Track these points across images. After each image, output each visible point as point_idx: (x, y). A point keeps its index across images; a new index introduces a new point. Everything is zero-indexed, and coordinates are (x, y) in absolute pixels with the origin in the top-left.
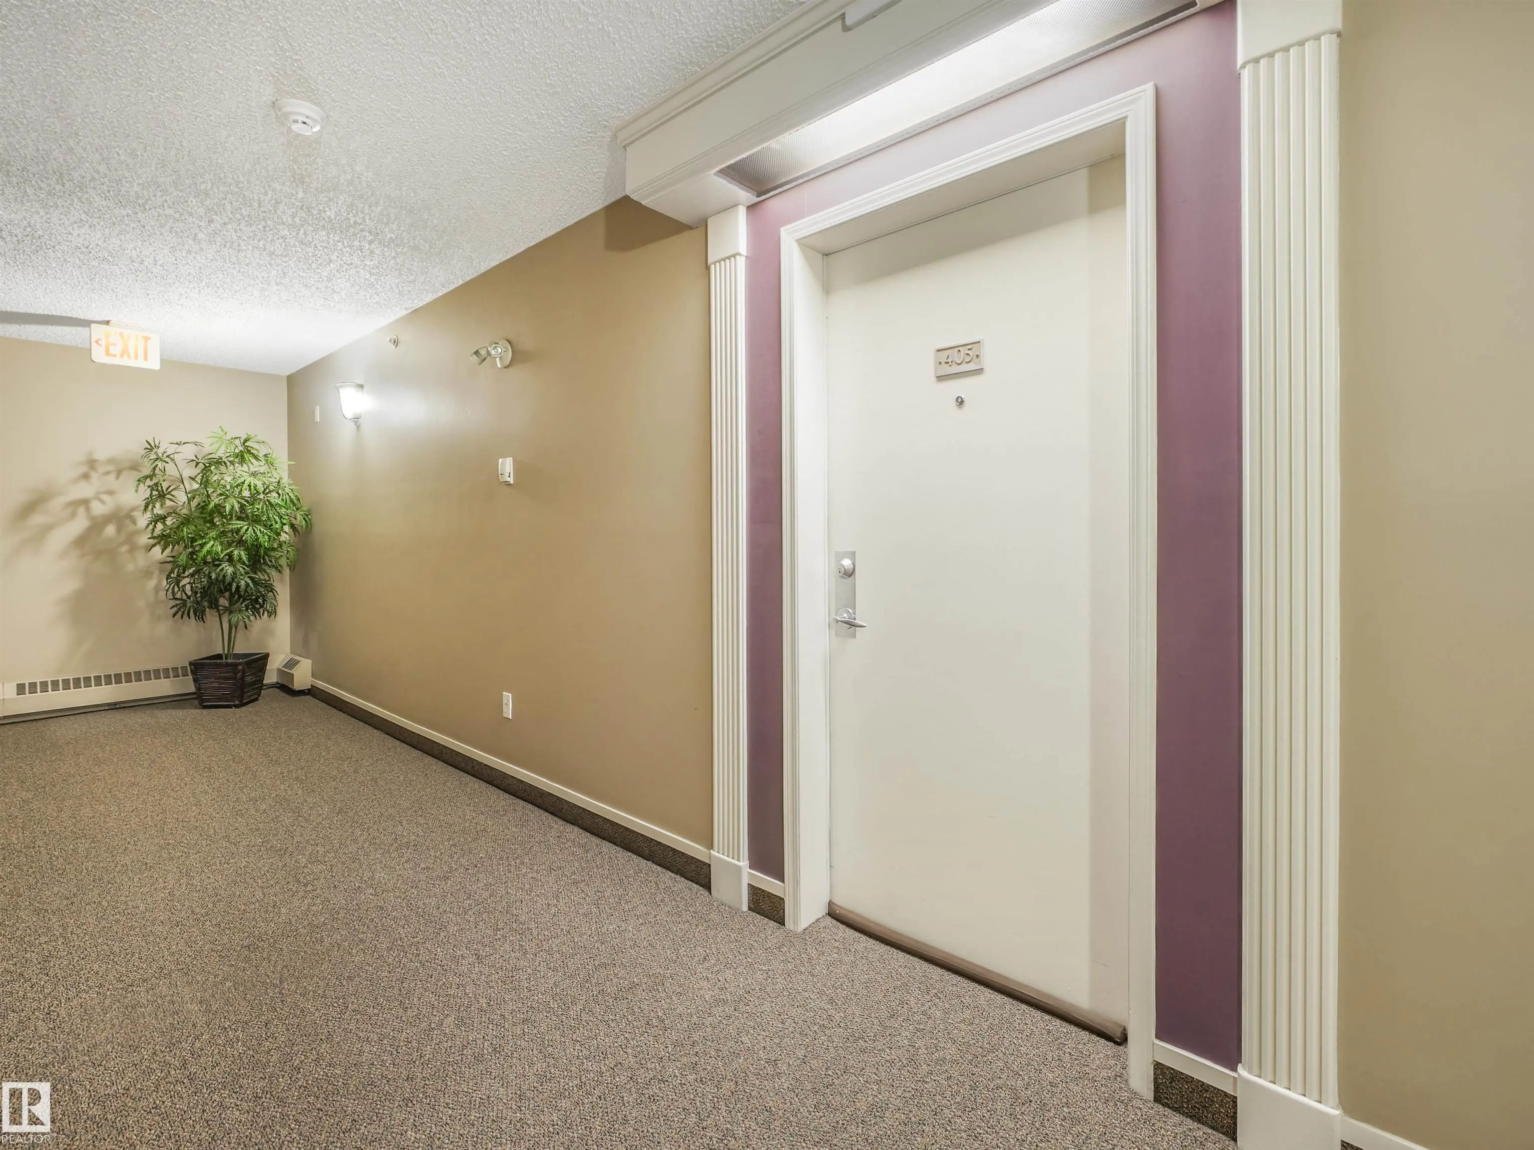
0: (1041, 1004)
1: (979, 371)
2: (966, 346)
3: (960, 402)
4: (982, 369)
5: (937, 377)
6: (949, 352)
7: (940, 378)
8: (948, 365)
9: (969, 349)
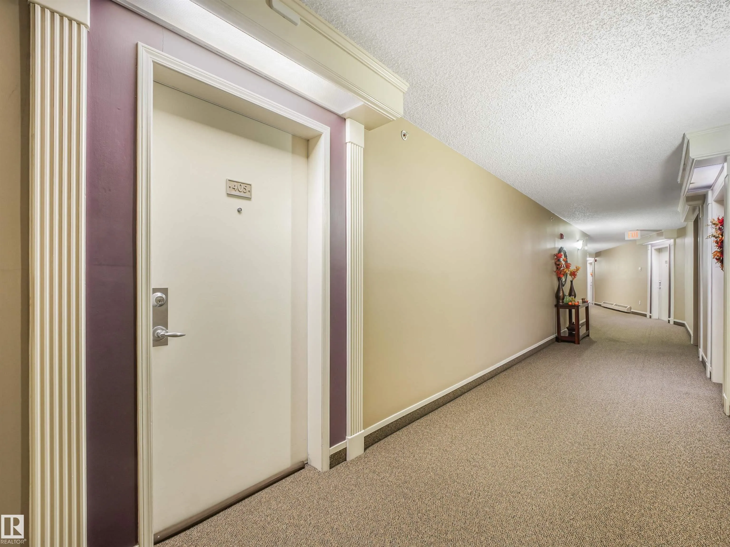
0: (271, 482)
1: (249, 199)
2: (244, 184)
3: (239, 211)
4: (251, 198)
5: (227, 194)
6: (236, 183)
7: (229, 195)
8: (234, 190)
9: (245, 186)
